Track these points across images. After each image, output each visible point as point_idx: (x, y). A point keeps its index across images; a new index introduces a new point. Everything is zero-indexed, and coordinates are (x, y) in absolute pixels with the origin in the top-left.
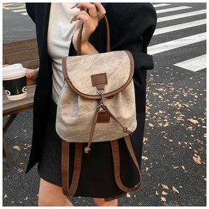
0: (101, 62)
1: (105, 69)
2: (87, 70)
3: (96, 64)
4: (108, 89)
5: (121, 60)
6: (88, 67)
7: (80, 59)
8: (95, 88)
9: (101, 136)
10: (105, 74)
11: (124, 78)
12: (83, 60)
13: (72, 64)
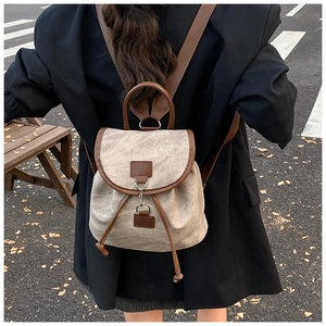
0: (150, 144)
1: (152, 156)
2: (127, 154)
3: (141, 146)
4: (151, 184)
5: (177, 146)
6: (128, 149)
7: (122, 136)
8: (133, 180)
9: (145, 245)
10: (151, 162)
11: (177, 173)
12: (125, 138)
13: (109, 141)
